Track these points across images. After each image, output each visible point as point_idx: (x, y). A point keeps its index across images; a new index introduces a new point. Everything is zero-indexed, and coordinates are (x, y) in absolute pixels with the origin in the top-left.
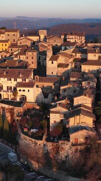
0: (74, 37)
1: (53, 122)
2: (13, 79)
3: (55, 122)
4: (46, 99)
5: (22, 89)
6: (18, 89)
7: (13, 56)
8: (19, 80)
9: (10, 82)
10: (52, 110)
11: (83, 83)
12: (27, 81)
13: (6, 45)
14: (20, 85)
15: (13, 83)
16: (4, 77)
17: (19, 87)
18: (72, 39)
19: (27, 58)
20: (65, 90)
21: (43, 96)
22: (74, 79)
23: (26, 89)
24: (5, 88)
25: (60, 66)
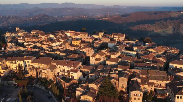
0: (118, 37)
1: (77, 95)
2: (69, 67)
3: (78, 95)
4: (84, 78)
5: (72, 73)
6: (70, 72)
7: (80, 49)
8: (72, 68)
9: (68, 68)
10: (77, 89)
11: (101, 73)
12: (75, 69)
13: (78, 42)
14: (72, 71)
15: (69, 69)
16: (66, 65)
17: (71, 72)
18: (117, 38)
19: (86, 51)
20: (91, 76)
21: (83, 77)
22: (99, 69)
23: (74, 73)
24: (66, 71)
25: (97, 59)
